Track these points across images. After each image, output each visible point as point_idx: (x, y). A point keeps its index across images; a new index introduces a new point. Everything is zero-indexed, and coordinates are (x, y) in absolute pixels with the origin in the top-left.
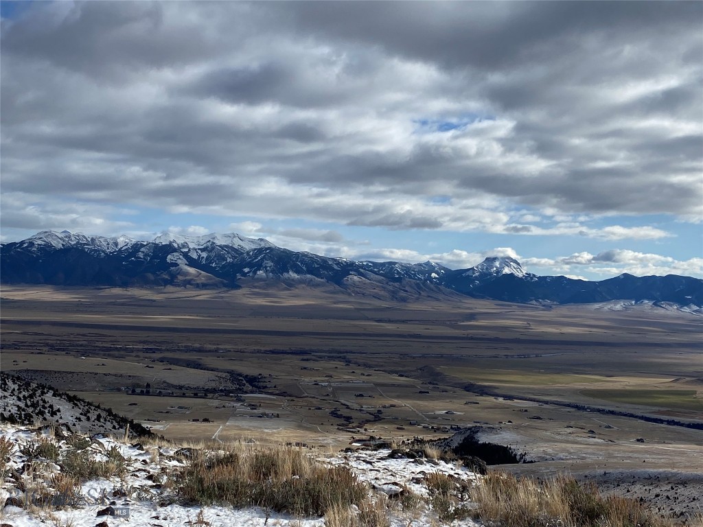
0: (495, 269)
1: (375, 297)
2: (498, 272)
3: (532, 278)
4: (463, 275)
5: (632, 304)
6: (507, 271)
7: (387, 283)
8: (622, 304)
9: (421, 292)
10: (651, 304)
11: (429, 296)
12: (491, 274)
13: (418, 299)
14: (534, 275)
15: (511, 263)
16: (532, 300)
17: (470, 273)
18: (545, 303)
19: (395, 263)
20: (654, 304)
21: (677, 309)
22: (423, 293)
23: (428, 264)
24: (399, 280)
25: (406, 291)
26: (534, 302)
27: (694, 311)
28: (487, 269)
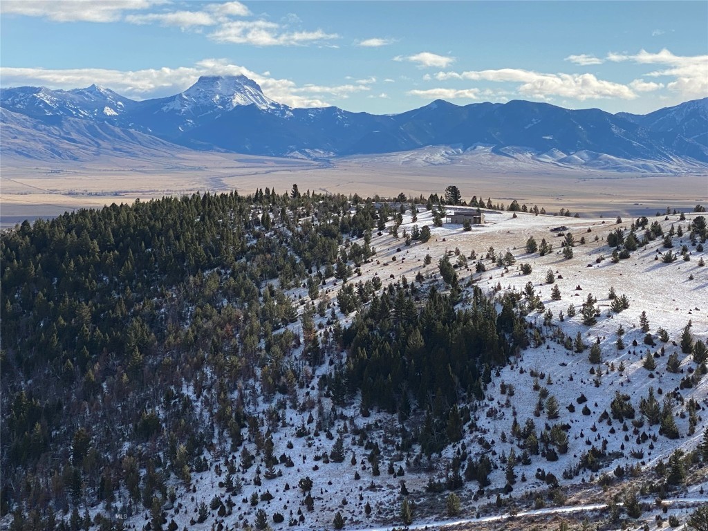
0: (218, 97)
1: (20, 153)
2: (224, 102)
3: (283, 113)
4: (164, 109)
5: (458, 153)
6: (238, 100)
7: (35, 127)
8: (443, 152)
9: (100, 142)
10: (489, 150)
11: (115, 149)
12: (213, 106)
13: (98, 154)
14: (286, 107)
15: (246, 87)
16: (292, 151)
17: (175, 105)
18: (317, 155)
19: (38, 90)
20: (493, 151)
21: (533, 158)
22: (104, 144)
23: (93, 89)
24: (55, 120)
25: (73, 141)
26: (297, 154)
27: (560, 161)
28: (205, 97)
